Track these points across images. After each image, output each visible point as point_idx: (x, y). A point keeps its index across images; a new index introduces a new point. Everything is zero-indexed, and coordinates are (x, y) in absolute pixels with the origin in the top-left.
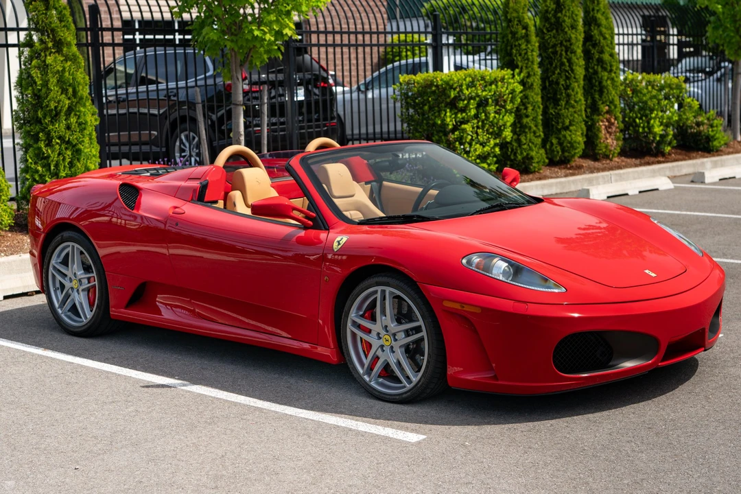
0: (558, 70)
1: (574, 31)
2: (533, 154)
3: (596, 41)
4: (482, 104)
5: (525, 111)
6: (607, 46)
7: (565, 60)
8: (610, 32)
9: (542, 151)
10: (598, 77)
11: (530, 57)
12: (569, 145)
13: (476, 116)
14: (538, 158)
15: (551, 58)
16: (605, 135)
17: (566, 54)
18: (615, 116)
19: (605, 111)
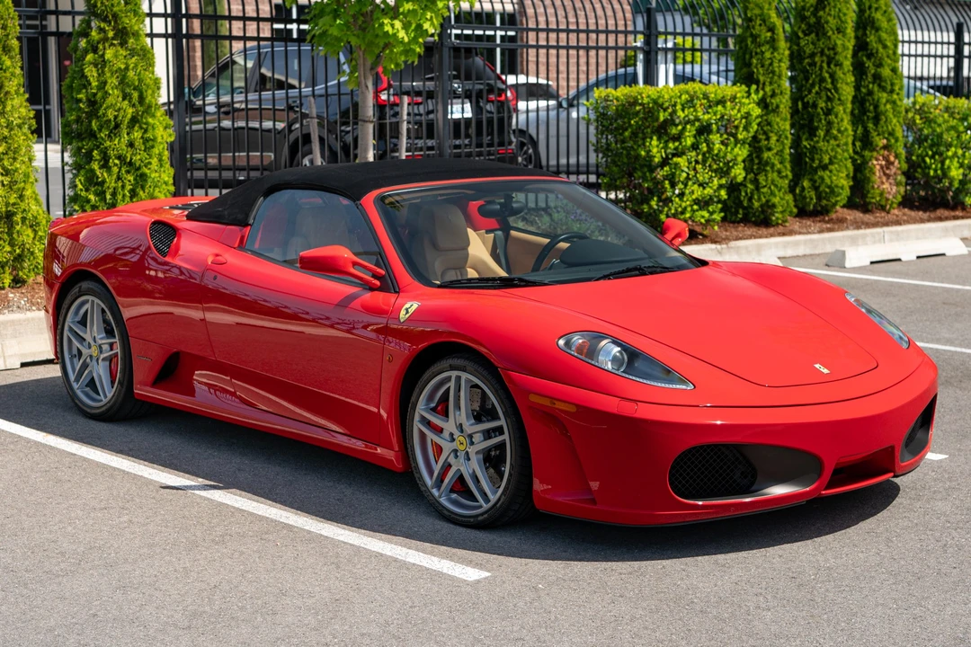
0: (817, 88)
1: (840, 36)
2: (776, 200)
3: (872, 50)
4: (704, 130)
5: (766, 142)
6: (888, 57)
7: (827, 75)
8: (892, 38)
9: (789, 197)
10: (873, 100)
11: (776, 69)
12: (827, 190)
13: (695, 147)
14: (782, 206)
15: (808, 71)
16: (880, 177)
17: (829, 66)
18: (895, 152)
19: (881, 145)
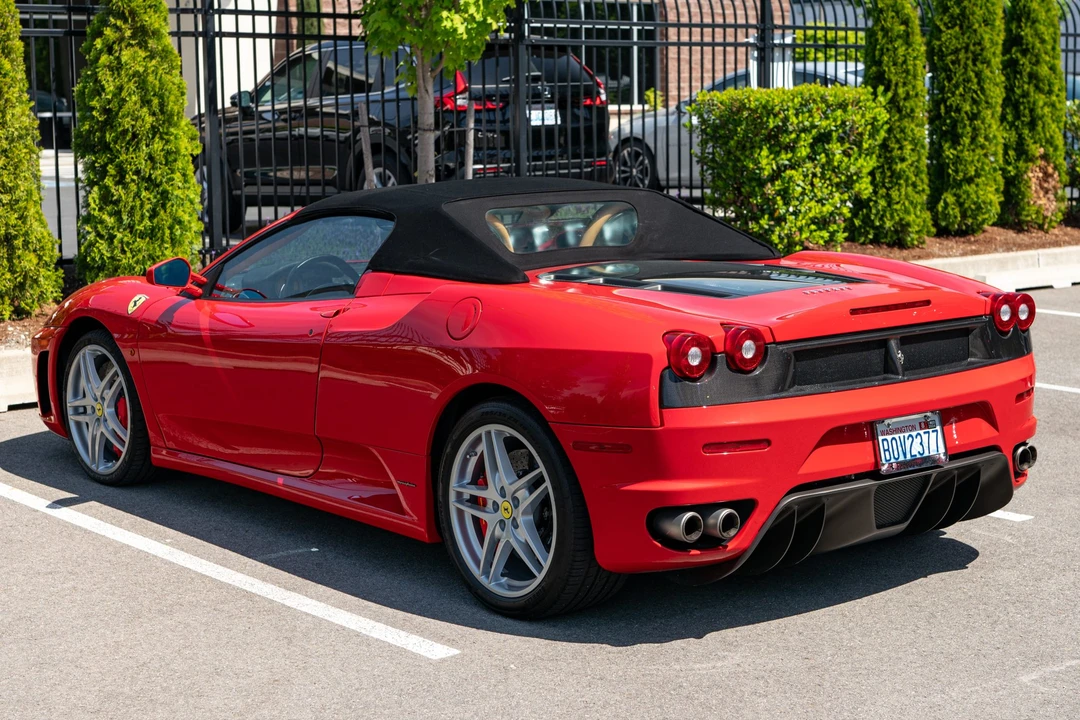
0: (961, 89)
1: (988, 29)
2: (911, 218)
3: (1027, 44)
4: (823, 138)
5: (899, 152)
6: (1046, 53)
7: (972, 74)
8: (1051, 30)
9: (927, 215)
10: (1029, 102)
11: (910, 67)
12: (973, 207)
13: (811, 158)
14: (918, 226)
15: (950, 70)
16: (1036, 191)
17: (975, 65)
18: (1054, 162)
19: (1037, 154)
